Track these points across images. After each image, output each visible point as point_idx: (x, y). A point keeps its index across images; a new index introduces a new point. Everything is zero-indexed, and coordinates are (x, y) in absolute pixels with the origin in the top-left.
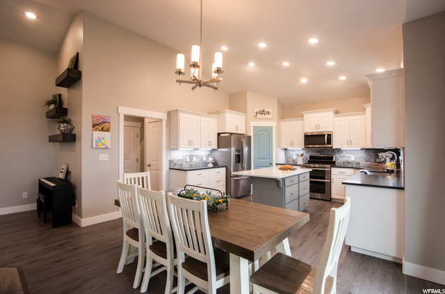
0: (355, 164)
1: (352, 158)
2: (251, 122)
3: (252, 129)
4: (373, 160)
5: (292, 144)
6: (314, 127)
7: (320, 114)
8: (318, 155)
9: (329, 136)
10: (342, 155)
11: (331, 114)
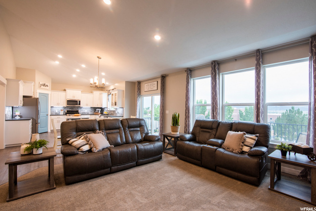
1: (86, 111)
2: (37, 90)
3: (38, 94)
4: (93, 111)
5: (58, 104)
6: (72, 97)
7: (75, 91)
8: (71, 110)
10: (83, 110)
11: (80, 92)
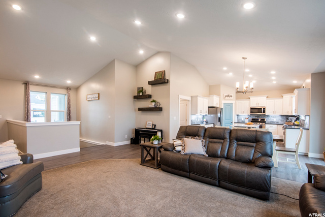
0: (276, 122)
1: (275, 120)
3: (223, 104)
4: (285, 120)
5: (243, 112)
6: (256, 104)
8: (256, 118)
9: (264, 109)
11: (265, 98)
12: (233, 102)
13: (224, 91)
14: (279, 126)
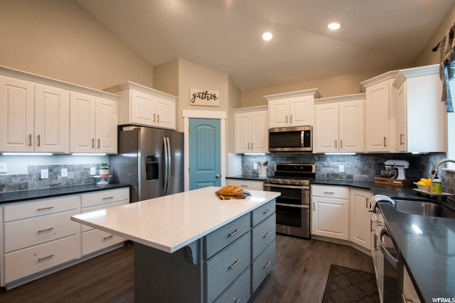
0: (344, 177)
1: (341, 168)
2: (184, 111)
3: (187, 121)
4: (373, 171)
5: (251, 146)
6: (284, 120)
8: (290, 163)
9: (308, 133)
10: (326, 163)
11: (310, 98)
12: (222, 115)
13: (189, 81)
14: (354, 192)
